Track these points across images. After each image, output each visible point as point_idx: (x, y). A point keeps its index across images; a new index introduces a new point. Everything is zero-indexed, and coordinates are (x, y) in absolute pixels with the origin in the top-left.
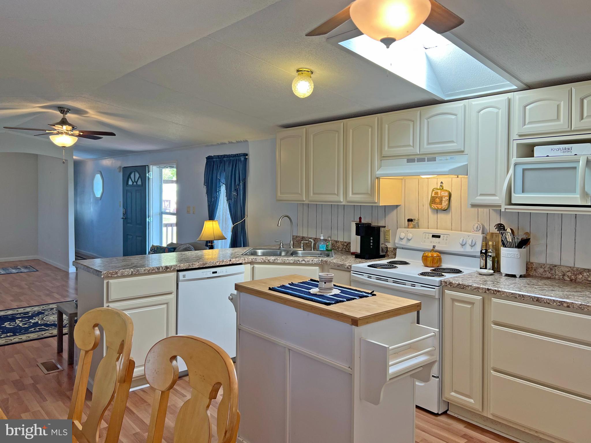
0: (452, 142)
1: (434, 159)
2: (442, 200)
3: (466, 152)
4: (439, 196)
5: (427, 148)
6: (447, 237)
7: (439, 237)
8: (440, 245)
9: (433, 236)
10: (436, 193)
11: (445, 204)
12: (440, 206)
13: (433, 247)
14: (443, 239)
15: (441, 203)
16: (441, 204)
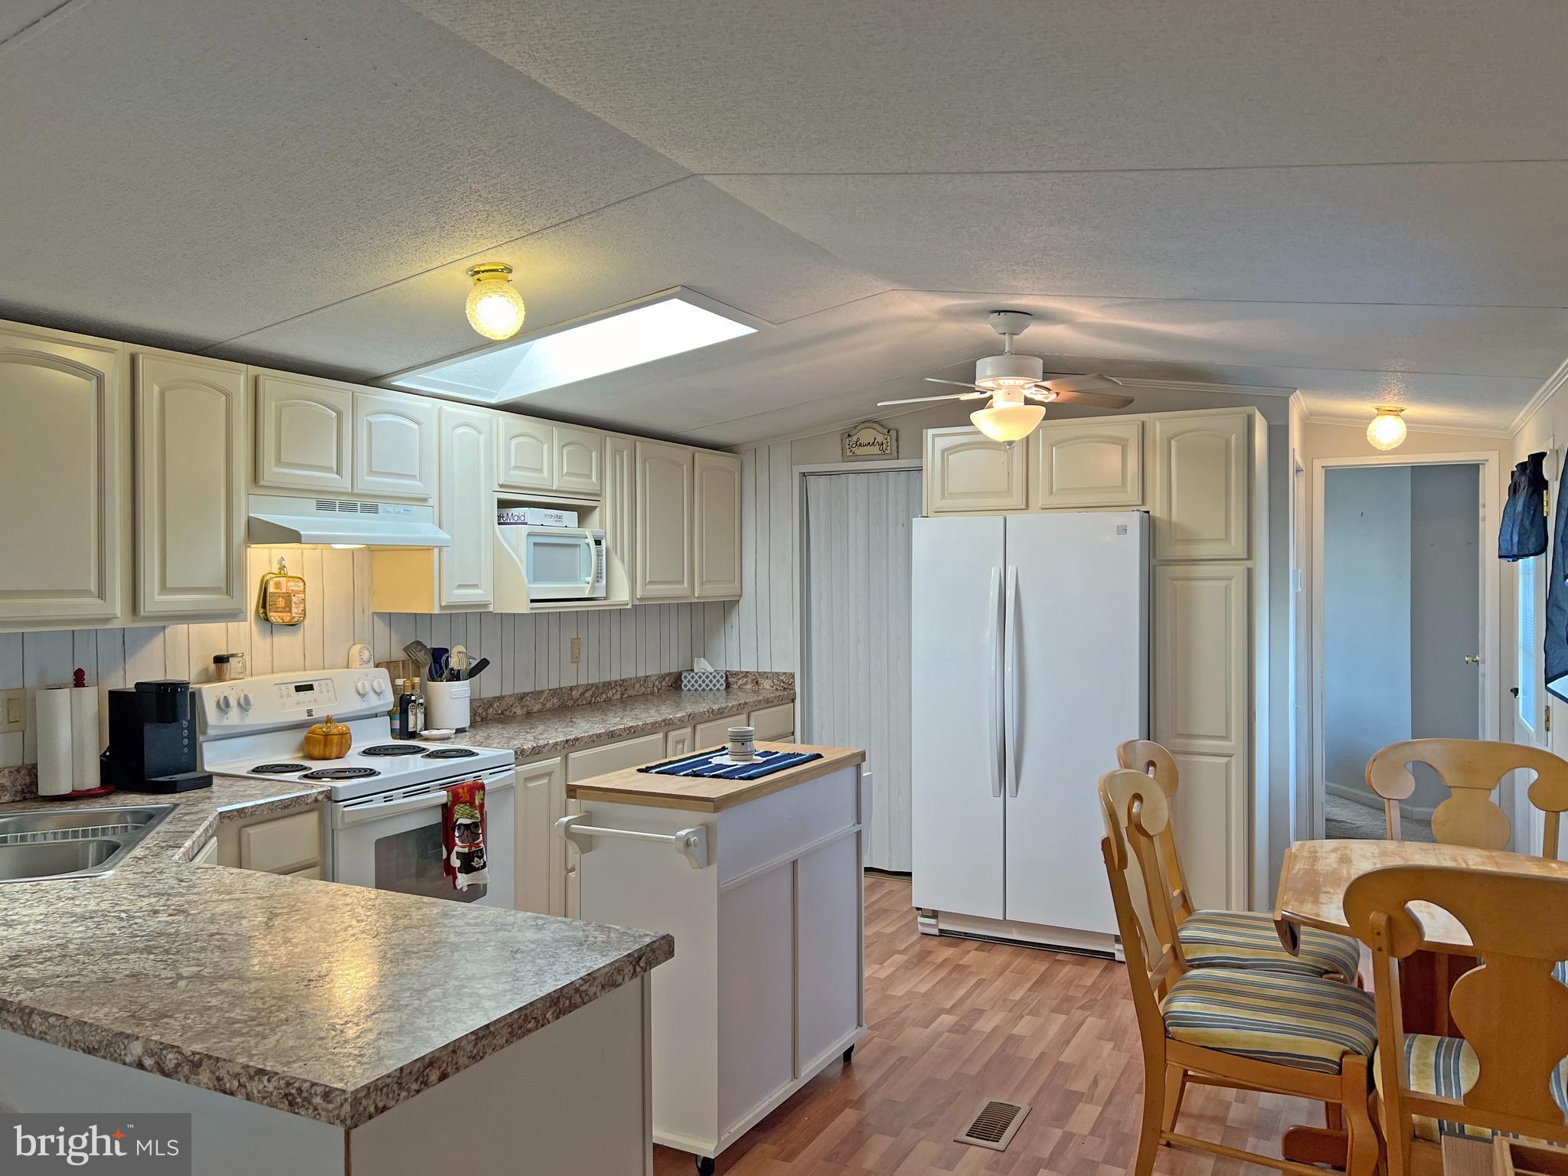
0: (413, 477)
1: (372, 509)
2: (291, 602)
3: (430, 503)
4: (284, 591)
5: (368, 482)
6: (327, 685)
7: (310, 688)
8: (322, 705)
9: (299, 689)
10: (278, 585)
11: (296, 610)
12: (287, 617)
13: (307, 714)
14: (321, 692)
15: (288, 608)
16: (290, 611)
